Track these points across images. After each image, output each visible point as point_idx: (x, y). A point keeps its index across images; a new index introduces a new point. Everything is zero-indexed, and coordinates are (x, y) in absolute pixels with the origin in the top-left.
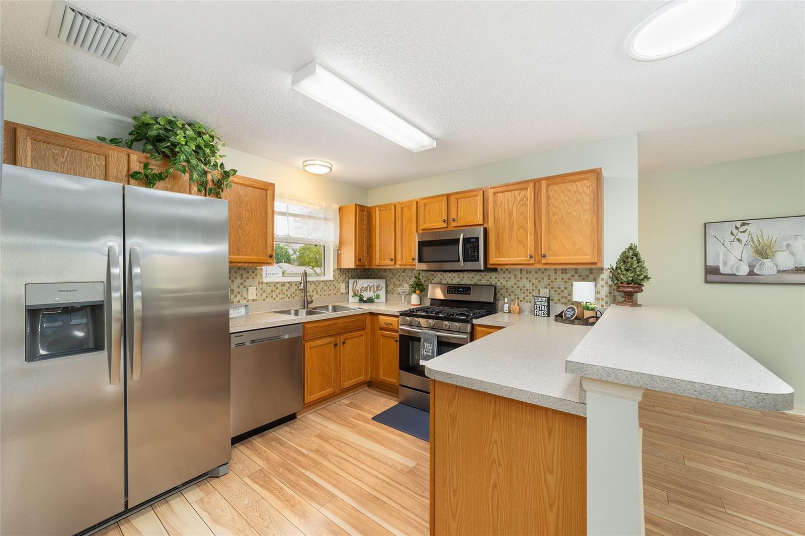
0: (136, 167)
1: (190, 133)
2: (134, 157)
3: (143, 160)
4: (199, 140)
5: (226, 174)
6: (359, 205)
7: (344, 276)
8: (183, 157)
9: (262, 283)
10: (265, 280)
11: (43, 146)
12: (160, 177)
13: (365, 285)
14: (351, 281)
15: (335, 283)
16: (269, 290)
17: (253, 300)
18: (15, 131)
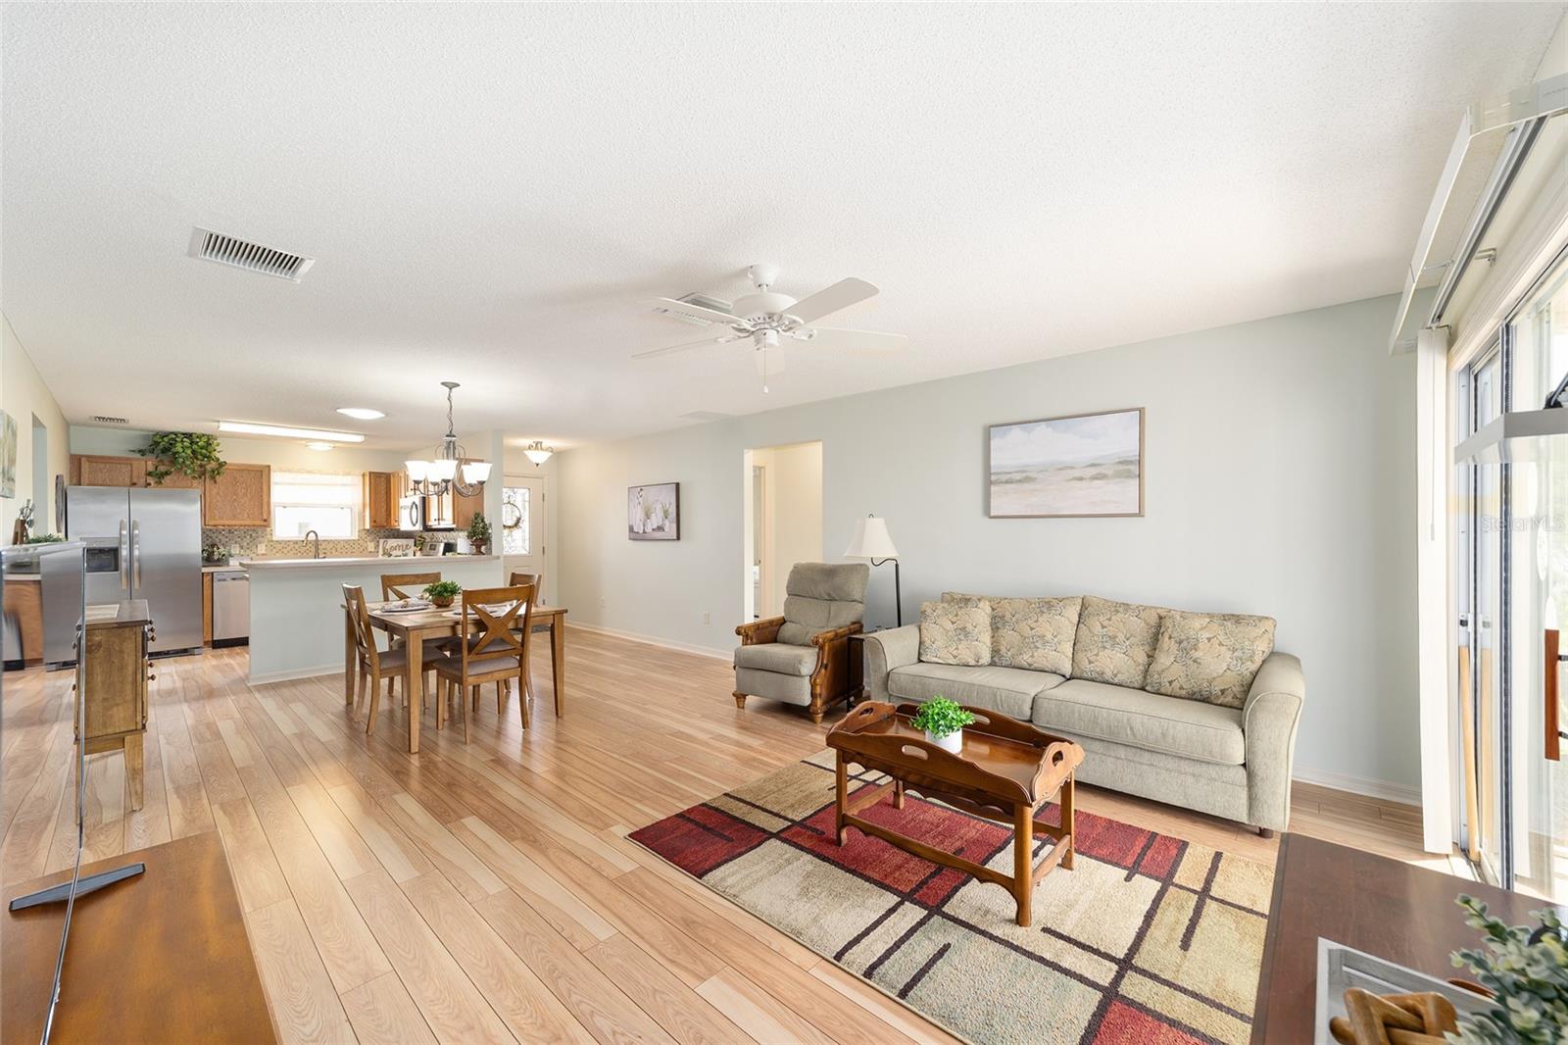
0: (151, 468)
1: (187, 441)
2: (149, 463)
3: (156, 464)
4: (195, 447)
5: (221, 465)
6: (374, 473)
7: (373, 536)
8: (181, 460)
9: (272, 541)
10: (274, 539)
11: (95, 465)
12: (167, 473)
13: (394, 545)
14: (382, 541)
15: (361, 542)
16: (279, 546)
17: (263, 555)
18: (80, 459)
